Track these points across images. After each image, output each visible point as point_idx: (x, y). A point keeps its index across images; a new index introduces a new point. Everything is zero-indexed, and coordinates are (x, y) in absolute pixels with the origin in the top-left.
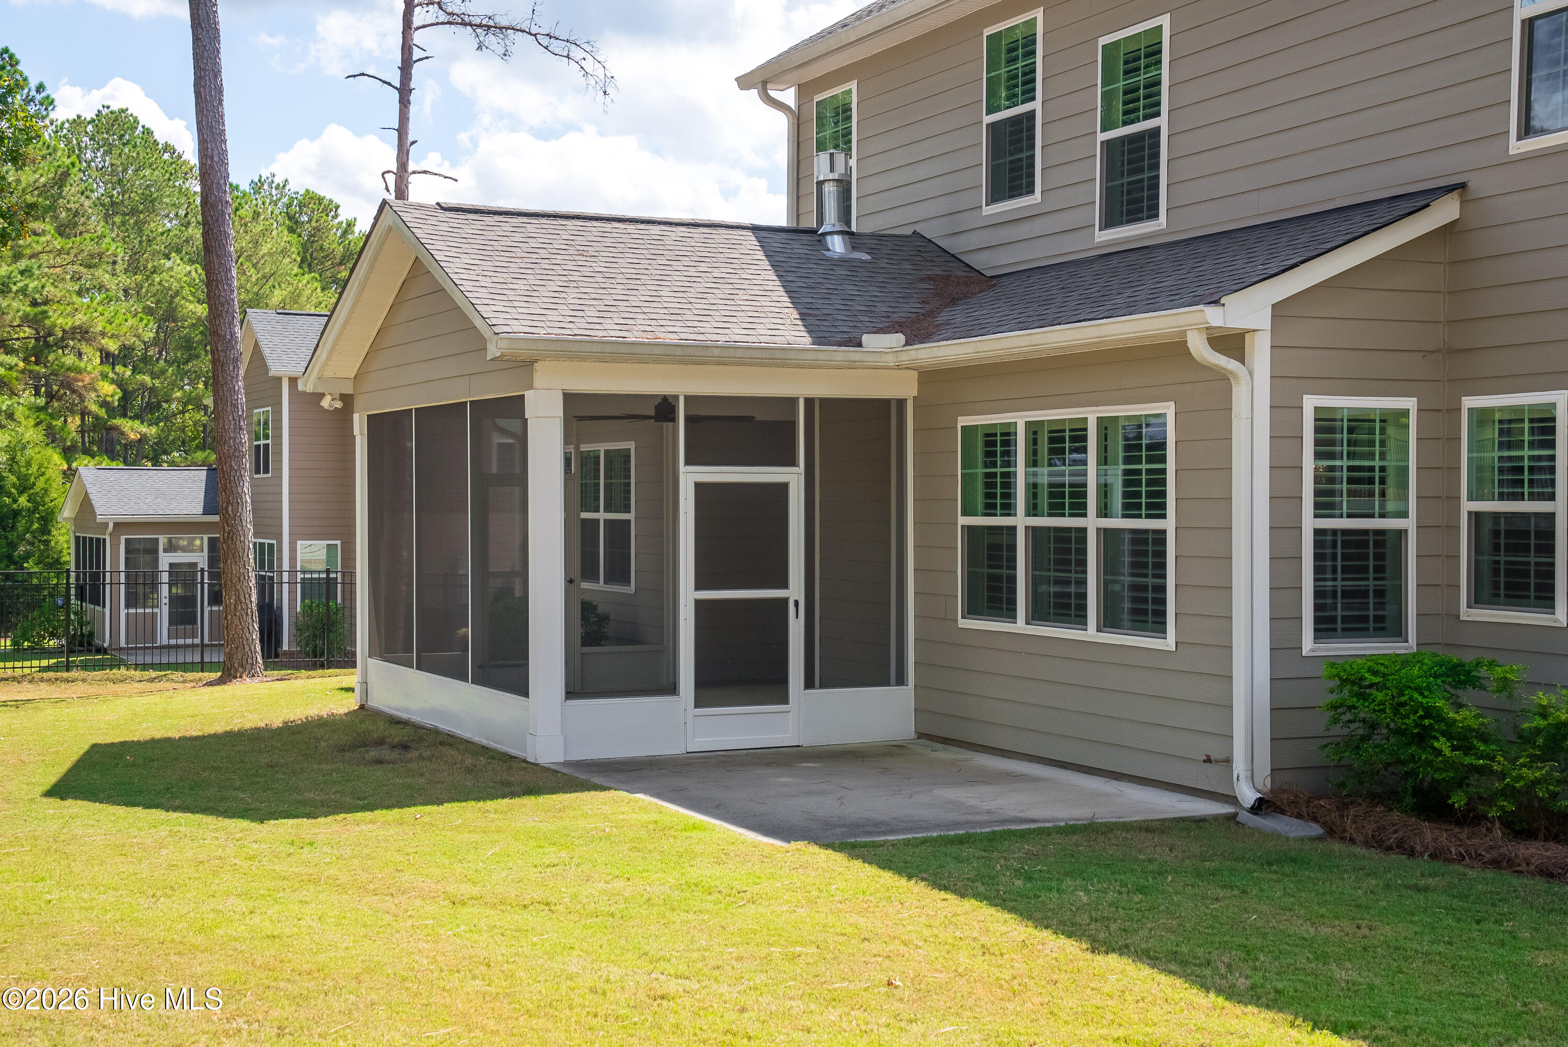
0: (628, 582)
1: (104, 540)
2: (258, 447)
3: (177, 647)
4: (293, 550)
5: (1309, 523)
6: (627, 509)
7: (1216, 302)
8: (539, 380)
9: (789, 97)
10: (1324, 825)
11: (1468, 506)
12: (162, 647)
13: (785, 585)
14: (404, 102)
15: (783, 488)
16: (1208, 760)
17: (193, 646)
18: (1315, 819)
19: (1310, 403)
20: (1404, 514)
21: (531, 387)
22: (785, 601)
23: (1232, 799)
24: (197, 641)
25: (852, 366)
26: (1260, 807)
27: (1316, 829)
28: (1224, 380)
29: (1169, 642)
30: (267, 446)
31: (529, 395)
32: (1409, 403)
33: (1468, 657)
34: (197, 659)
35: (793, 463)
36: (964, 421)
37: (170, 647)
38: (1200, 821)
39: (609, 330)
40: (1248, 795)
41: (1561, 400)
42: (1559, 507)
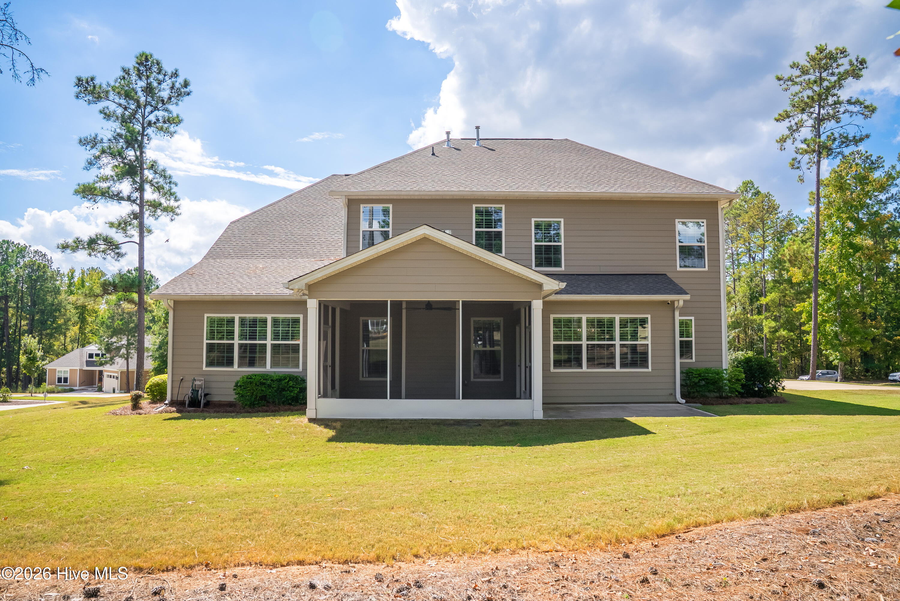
36: (553, 316)
40: (682, 401)
41: (693, 318)
42: (693, 339)
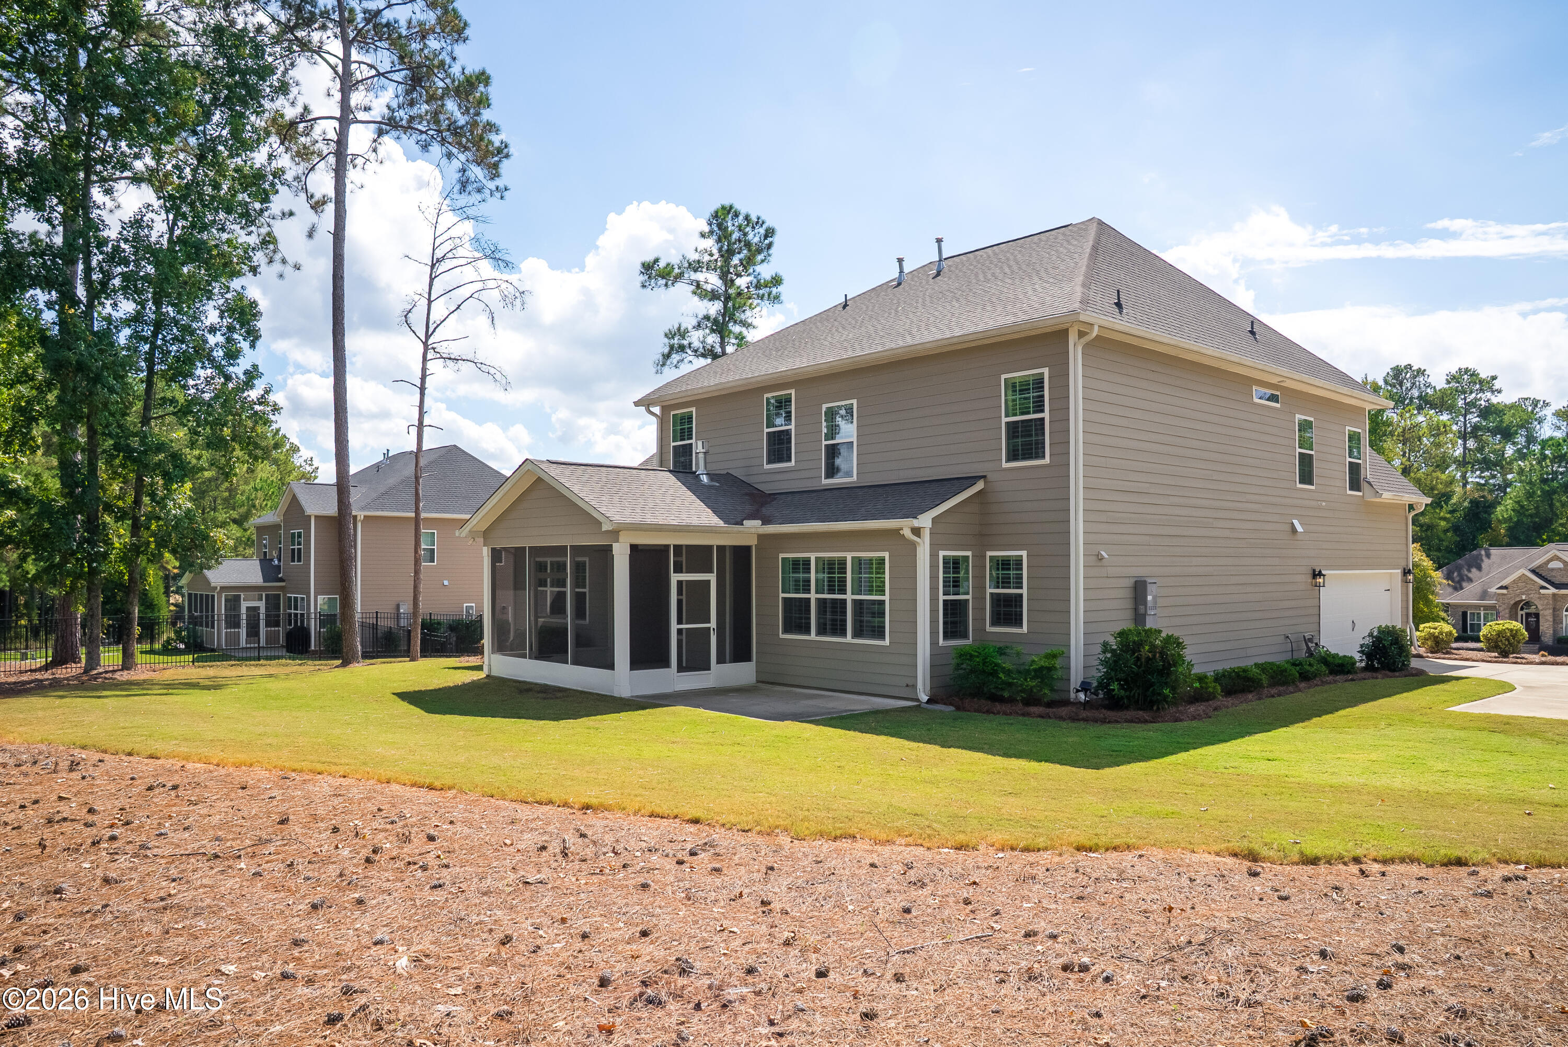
0: (585, 619)
1: (213, 596)
2: (293, 550)
3: (251, 648)
4: (316, 601)
5: (942, 598)
6: (584, 587)
7: (916, 518)
8: (621, 539)
9: (657, 410)
10: (955, 707)
11: (989, 591)
12: (243, 648)
13: (709, 622)
14: (422, 394)
15: (708, 583)
16: (907, 686)
17: (255, 648)
18: (951, 704)
19: (942, 553)
20: (968, 593)
21: (617, 541)
22: (709, 628)
23: (918, 700)
24: (256, 645)
25: (739, 532)
26: (929, 702)
27: (952, 708)
28: (914, 545)
29: (887, 642)
30: (299, 550)
31: (614, 545)
32: (969, 553)
33: (1001, 645)
34: (256, 654)
35: (712, 572)
36: (781, 556)
37: (247, 648)
38: (909, 707)
39: (650, 519)
40: (924, 698)
41: (1024, 553)
42: (1024, 591)
